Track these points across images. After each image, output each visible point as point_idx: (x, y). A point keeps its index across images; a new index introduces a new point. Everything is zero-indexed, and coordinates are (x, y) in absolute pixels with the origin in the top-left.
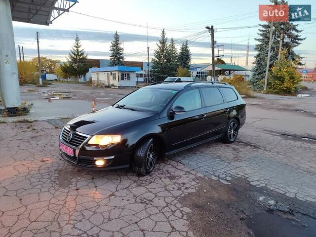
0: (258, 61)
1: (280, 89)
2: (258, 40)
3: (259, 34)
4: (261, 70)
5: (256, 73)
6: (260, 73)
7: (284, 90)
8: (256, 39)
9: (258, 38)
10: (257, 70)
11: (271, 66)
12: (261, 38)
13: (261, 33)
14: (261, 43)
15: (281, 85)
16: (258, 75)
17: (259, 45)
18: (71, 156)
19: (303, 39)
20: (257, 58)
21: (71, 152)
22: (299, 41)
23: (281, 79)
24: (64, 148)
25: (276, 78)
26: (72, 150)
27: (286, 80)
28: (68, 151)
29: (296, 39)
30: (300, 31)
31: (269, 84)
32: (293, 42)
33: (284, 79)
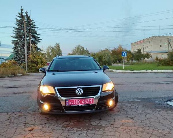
0: (16, 51)
3: (14, 33)
4: (19, 57)
5: (16, 59)
6: (19, 60)
8: (12, 37)
9: (14, 36)
10: (16, 58)
11: (27, 55)
12: (15, 35)
13: (15, 32)
14: (17, 39)
15: (36, 66)
16: (17, 61)
17: (15, 41)
18: (91, 104)
19: (41, 40)
20: (15, 49)
21: (90, 102)
22: (39, 41)
23: (36, 63)
24: (76, 102)
25: (33, 62)
26: (91, 100)
27: (39, 64)
28: (84, 102)
29: (37, 39)
30: (39, 35)
31: (28, 66)
32: (36, 41)
33: (38, 63)
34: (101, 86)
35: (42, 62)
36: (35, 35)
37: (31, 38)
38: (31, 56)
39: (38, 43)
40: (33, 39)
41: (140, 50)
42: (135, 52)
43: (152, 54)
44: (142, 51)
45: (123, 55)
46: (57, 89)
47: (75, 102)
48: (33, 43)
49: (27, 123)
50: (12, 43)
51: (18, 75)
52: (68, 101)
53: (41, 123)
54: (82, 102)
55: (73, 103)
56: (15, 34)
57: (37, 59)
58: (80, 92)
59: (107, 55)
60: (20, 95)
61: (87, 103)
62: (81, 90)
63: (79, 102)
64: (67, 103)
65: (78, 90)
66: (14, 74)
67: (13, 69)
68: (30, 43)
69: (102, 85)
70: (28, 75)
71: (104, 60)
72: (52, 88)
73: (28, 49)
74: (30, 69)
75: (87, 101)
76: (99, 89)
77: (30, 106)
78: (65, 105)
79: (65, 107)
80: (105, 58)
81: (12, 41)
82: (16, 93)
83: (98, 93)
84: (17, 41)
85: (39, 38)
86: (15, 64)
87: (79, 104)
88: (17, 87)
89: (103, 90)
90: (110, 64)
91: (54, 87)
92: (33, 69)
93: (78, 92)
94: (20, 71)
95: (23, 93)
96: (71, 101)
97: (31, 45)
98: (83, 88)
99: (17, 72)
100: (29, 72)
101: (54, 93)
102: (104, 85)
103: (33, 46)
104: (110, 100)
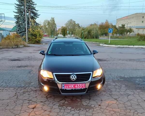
0: (18, 25)
1: (35, 41)
2: (16, 13)
4: (21, 30)
5: (18, 32)
6: (21, 32)
7: (37, 42)
8: (15, 12)
11: (28, 29)
12: (16, 11)
14: (18, 14)
15: (35, 39)
16: (19, 33)
17: (17, 16)
18: (83, 88)
19: (39, 15)
20: (17, 23)
21: (82, 87)
22: (37, 16)
23: (35, 36)
24: (71, 86)
25: (32, 35)
26: (83, 85)
27: (38, 36)
28: (77, 87)
29: (35, 14)
30: (37, 11)
31: (29, 38)
32: (35, 16)
33: (36, 36)
34: (91, 73)
35: (40, 35)
36: (34, 11)
37: (30, 14)
38: (31, 29)
39: (36, 18)
40: (32, 15)
41: (124, 25)
42: (120, 27)
43: (134, 29)
44: (126, 26)
45: (110, 31)
46: (55, 75)
47: (69, 86)
48: (32, 18)
49: (31, 100)
50: (14, 18)
51: (20, 46)
52: (64, 86)
53: (42, 101)
54: (76, 87)
55: (68, 87)
56: (17, 9)
57: (36, 32)
58: (74, 78)
59: (95, 29)
60: (23, 68)
61: (80, 87)
62: (75, 76)
63: (73, 86)
64: (63, 87)
65: (72, 76)
66: (17, 46)
67: (16, 41)
68: (30, 18)
69: (93, 72)
70: (28, 46)
71: (92, 34)
72: (51, 73)
73: (28, 23)
74: (30, 41)
75: (80, 85)
76: (90, 75)
77: (32, 81)
78: (61, 88)
79: (61, 90)
80: (93, 32)
81: (15, 16)
82: (20, 67)
83: (89, 79)
84: (19, 16)
85: (37, 13)
86: (17, 37)
87: (73, 88)
88: (20, 60)
89: (93, 76)
90: (97, 37)
91: (53, 73)
92: (33, 41)
93: (73, 78)
94: (22, 42)
95: (25, 66)
96: (66, 85)
97: (30, 19)
98: (76, 75)
99: (19, 44)
100: (29, 44)
101: (53, 77)
102: (94, 71)
103: (32, 21)
104: (99, 84)
